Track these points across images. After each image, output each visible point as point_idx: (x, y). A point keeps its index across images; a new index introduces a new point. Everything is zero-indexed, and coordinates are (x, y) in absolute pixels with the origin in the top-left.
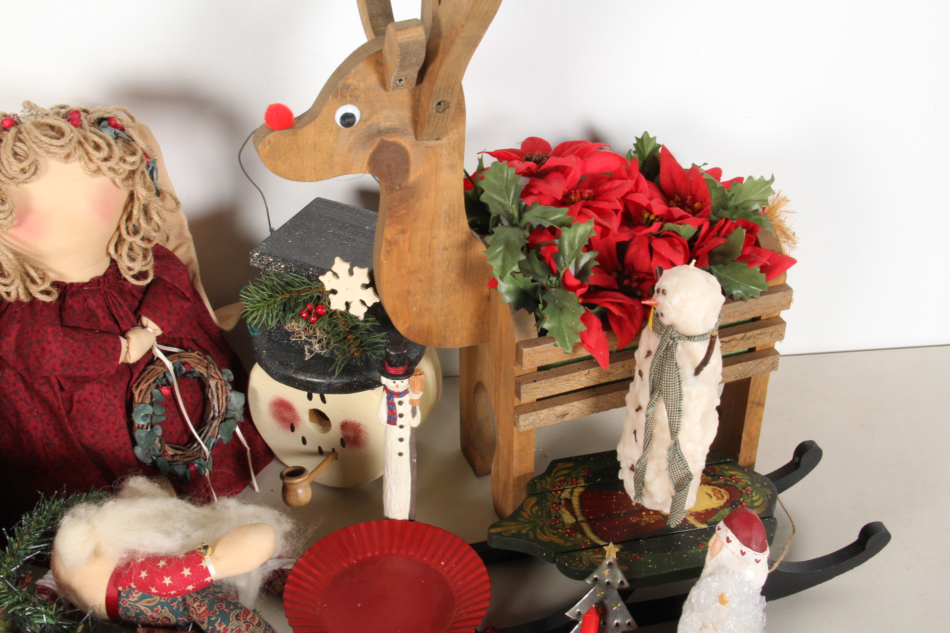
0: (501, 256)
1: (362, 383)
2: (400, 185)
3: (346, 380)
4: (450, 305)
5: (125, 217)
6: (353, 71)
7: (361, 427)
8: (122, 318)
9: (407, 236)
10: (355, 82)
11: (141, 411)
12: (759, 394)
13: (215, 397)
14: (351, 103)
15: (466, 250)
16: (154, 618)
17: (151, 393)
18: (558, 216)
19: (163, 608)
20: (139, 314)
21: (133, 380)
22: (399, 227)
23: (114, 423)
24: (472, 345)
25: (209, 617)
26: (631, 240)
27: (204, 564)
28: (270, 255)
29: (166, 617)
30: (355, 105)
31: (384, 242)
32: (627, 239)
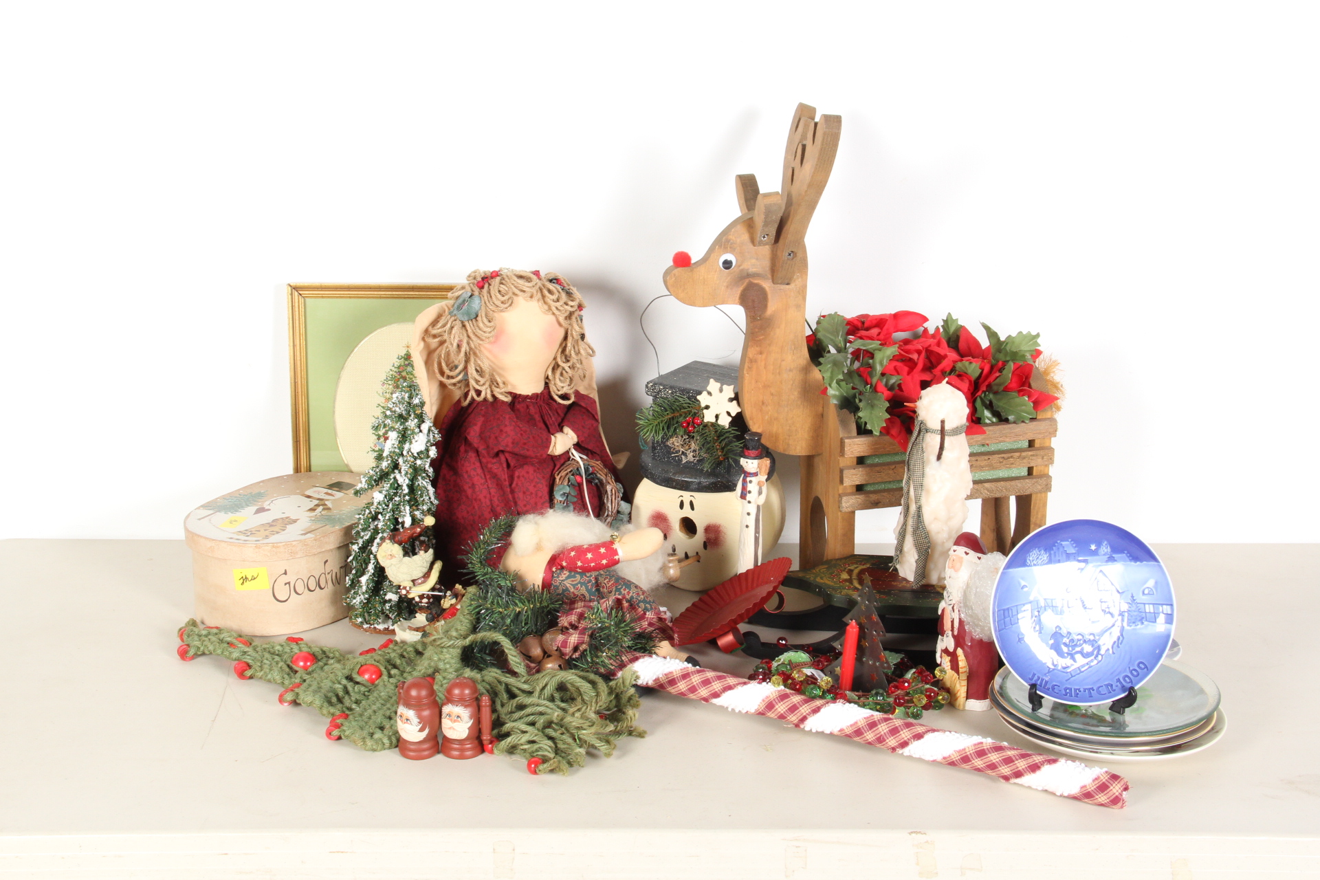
0: (830, 370)
1: (724, 484)
2: (760, 316)
3: (712, 480)
4: (793, 417)
5: (560, 350)
6: (733, 230)
7: (721, 528)
8: (551, 425)
9: (764, 356)
10: (734, 238)
11: (561, 489)
12: (1039, 516)
13: (610, 500)
14: (731, 252)
15: (806, 374)
16: (575, 595)
17: (569, 479)
18: (873, 346)
19: (581, 587)
20: (562, 425)
21: (556, 469)
22: (758, 349)
23: (541, 497)
24: (808, 454)
25: (616, 587)
26: (932, 380)
27: (614, 546)
28: (661, 384)
29: (583, 595)
30: (733, 254)
31: (747, 359)
32: (929, 379)
